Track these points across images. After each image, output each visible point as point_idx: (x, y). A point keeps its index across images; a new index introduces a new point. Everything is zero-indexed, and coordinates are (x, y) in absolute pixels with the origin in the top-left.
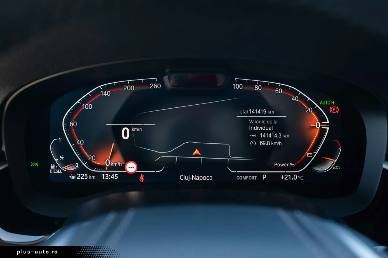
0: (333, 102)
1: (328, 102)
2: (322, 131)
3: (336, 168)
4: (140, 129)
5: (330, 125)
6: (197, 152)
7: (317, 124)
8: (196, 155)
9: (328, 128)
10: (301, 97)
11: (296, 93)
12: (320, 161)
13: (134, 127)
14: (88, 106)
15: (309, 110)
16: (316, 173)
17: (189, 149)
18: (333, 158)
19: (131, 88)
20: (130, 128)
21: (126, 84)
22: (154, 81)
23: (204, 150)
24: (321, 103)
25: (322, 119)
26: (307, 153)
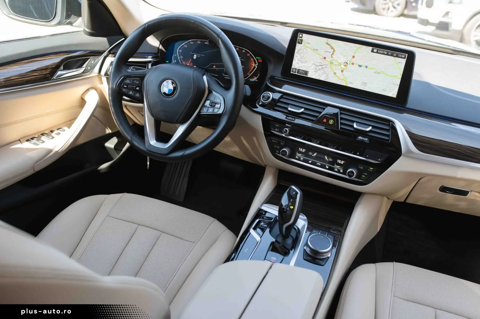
0: (260, 58)
1: (259, 58)
2: (255, 67)
3: (256, 80)
4: (199, 56)
5: (258, 66)
6: (214, 67)
7: (254, 65)
8: (214, 68)
9: (257, 67)
10: (250, 54)
11: (249, 53)
12: (252, 77)
13: (198, 55)
14: (186, 46)
15: (252, 59)
16: (250, 81)
17: (212, 65)
18: (256, 77)
19: (200, 42)
20: (197, 55)
21: (198, 41)
22: (206, 41)
23: (217, 66)
24: (257, 58)
25: (255, 63)
26: (248, 74)
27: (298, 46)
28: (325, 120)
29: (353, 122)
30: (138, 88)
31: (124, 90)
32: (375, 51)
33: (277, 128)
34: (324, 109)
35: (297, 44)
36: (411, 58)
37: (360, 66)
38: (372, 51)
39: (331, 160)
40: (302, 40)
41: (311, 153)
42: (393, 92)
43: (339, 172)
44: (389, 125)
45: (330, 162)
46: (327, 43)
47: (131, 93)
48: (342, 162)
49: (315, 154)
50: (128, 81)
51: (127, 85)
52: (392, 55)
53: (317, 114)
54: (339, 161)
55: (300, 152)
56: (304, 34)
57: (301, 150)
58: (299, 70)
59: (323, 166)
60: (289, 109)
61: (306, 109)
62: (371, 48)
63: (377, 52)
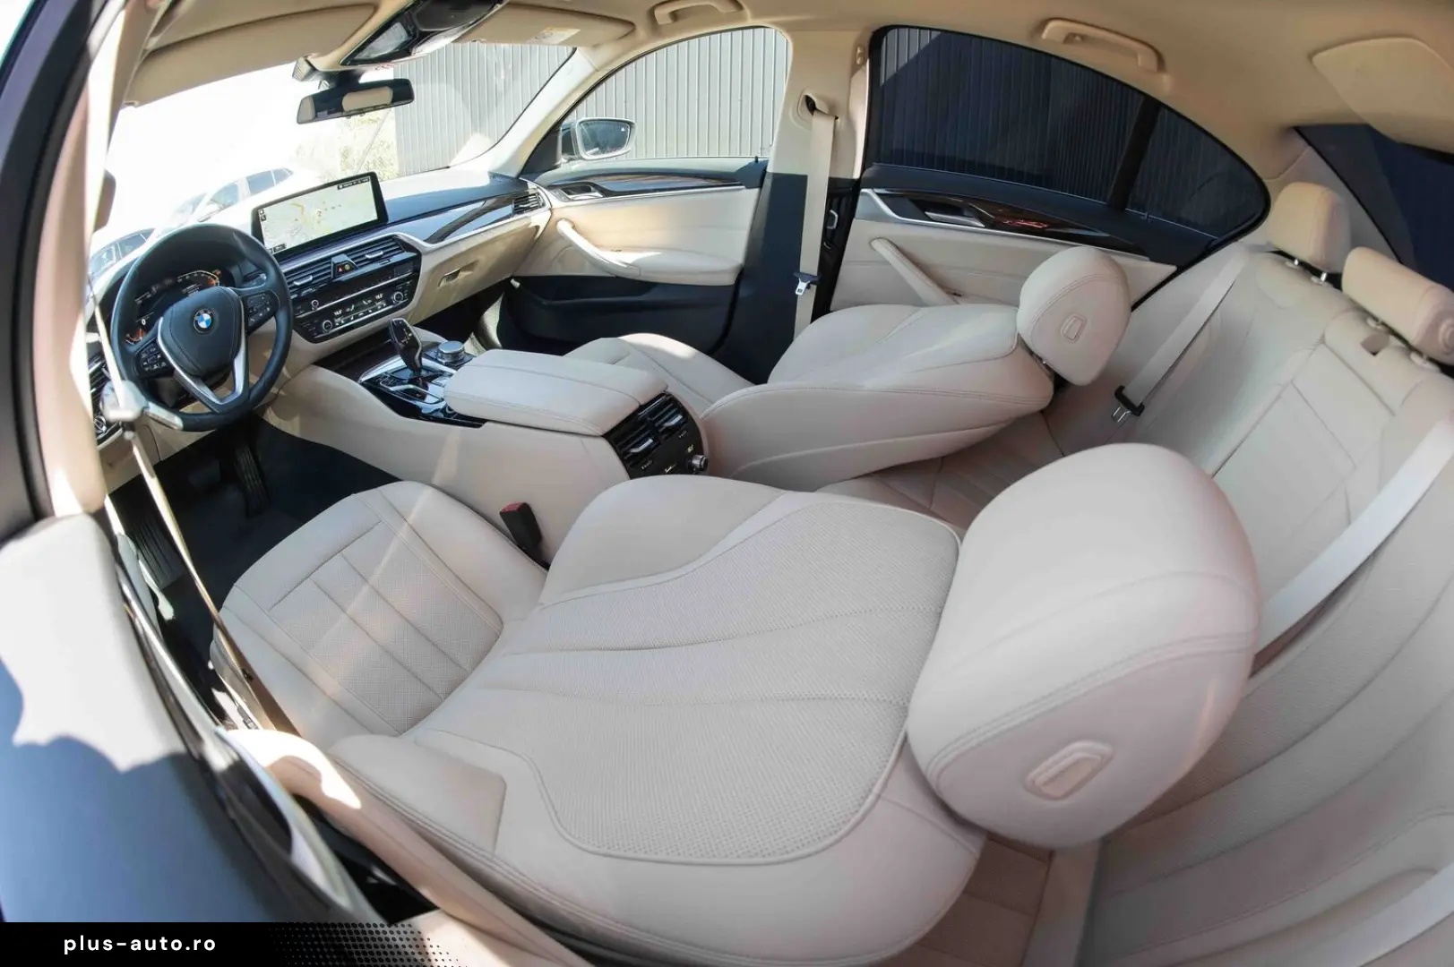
27: (263, 224)
28: (340, 270)
29: (363, 256)
30: (159, 356)
31: (147, 369)
32: (341, 186)
33: (301, 310)
34: (330, 263)
35: (262, 223)
36: (373, 177)
37: (333, 208)
38: (339, 188)
39: (369, 301)
40: (265, 216)
41: (348, 310)
42: (373, 216)
43: (383, 307)
44: (393, 240)
45: (370, 305)
46: (293, 204)
47: (155, 367)
48: (381, 295)
49: (353, 307)
50: (144, 356)
51: (146, 360)
52: (357, 183)
53: (328, 271)
54: (378, 297)
55: (338, 317)
56: (265, 209)
57: (337, 313)
58: (275, 249)
59: (367, 313)
60: (298, 283)
61: (312, 274)
62: (336, 186)
63: (343, 187)
